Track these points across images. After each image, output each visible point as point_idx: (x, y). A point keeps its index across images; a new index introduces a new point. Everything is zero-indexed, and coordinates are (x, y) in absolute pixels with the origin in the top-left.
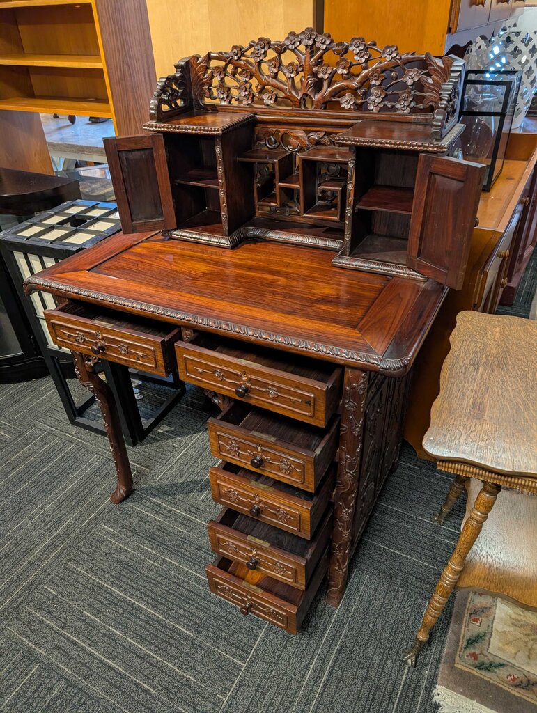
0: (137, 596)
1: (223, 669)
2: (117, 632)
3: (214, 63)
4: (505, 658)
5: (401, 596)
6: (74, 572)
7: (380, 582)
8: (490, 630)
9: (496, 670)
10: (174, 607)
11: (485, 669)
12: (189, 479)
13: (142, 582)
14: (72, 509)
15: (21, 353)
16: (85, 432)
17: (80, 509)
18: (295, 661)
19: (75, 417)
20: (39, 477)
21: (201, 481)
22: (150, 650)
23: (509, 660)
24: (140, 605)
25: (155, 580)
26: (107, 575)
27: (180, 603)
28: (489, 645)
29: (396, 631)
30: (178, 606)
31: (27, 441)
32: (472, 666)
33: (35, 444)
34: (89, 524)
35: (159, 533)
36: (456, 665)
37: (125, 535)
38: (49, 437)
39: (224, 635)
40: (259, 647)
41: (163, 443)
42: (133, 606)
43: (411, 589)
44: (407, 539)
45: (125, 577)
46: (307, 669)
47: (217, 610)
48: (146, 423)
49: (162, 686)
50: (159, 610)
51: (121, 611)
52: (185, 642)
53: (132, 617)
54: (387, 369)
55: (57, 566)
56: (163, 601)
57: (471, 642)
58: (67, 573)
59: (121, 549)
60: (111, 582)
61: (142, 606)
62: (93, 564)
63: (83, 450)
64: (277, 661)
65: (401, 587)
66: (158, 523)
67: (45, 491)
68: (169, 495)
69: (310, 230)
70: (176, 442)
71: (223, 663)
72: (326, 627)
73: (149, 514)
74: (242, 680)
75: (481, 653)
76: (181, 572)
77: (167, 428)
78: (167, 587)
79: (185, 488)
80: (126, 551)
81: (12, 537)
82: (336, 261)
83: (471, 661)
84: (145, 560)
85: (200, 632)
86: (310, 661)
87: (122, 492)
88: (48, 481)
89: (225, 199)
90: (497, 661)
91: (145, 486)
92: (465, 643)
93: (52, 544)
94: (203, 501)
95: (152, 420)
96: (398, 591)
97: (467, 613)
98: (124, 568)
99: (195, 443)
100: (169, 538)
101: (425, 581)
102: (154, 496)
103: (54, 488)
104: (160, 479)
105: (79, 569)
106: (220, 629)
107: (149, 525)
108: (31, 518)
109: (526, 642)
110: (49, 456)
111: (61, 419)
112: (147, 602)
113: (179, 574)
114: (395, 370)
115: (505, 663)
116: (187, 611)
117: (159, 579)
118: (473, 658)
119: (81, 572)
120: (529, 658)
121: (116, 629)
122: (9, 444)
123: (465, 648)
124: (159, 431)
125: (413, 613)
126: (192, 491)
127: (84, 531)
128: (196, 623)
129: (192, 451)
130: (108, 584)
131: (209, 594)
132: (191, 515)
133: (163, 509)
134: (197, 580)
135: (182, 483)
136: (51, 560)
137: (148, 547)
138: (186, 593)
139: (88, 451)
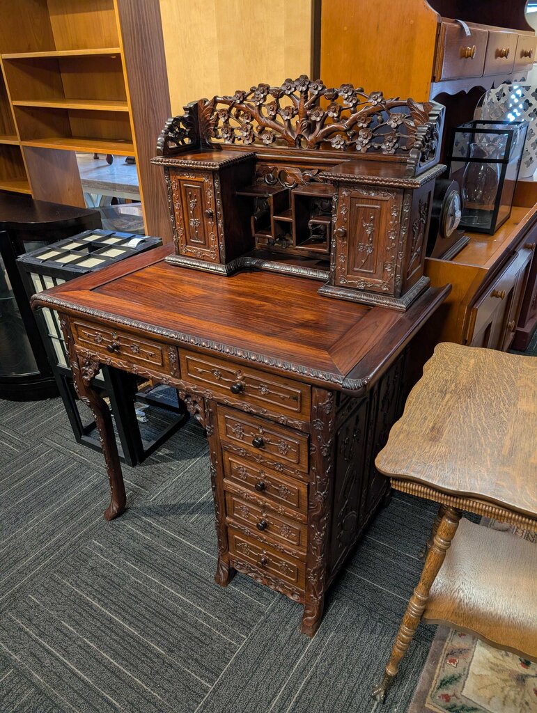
0: (116, 611)
1: (190, 690)
2: (92, 645)
3: (220, 106)
4: (479, 703)
5: (378, 631)
6: (59, 584)
7: (359, 615)
8: (466, 672)
10: (151, 625)
12: (182, 502)
13: (122, 598)
14: (66, 522)
15: (38, 372)
16: (89, 450)
17: (74, 523)
18: (262, 688)
19: (81, 435)
20: (39, 490)
21: (193, 504)
22: (122, 665)
23: (483, 705)
24: (117, 620)
25: (135, 597)
26: (90, 589)
27: (157, 621)
28: (463, 687)
29: (369, 666)
30: (155, 624)
31: (34, 455)
32: (443, 707)
33: (40, 459)
34: (80, 538)
35: (146, 552)
36: (426, 705)
37: (113, 551)
38: (55, 453)
39: (196, 656)
40: (229, 671)
41: (161, 465)
42: (111, 620)
43: (389, 625)
44: (391, 574)
45: (107, 591)
46: (274, 696)
47: (193, 630)
48: (146, 445)
49: (128, 701)
50: (136, 627)
51: (99, 624)
52: (156, 660)
53: (108, 632)
54: (349, 388)
55: (43, 576)
56: (141, 618)
57: (444, 683)
58: (53, 584)
59: (107, 564)
60: (93, 595)
61: (120, 621)
62: (78, 577)
63: (85, 467)
64: (245, 686)
65: (380, 622)
66: (146, 542)
67: (43, 504)
68: (161, 515)
69: (303, 262)
70: (174, 465)
71: (192, 684)
72: (298, 656)
73: (139, 532)
74: (207, 703)
75: (454, 695)
76: (162, 591)
77: (168, 451)
78: (147, 604)
79: (176, 509)
80: (112, 566)
81: (5, 546)
82: (322, 290)
83: (442, 702)
84: (128, 577)
85: (172, 651)
86: (278, 689)
87: (114, 508)
88: (47, 495)
89: (223, 230)
90: (470, 705)
91: (139, 506)
92: (438, 684)
93: (42, 555)
94: (192, 523)
95: (153, 442)
96: (376, 625)
97: (444, 653)
98: (108, 583)
99: (192, 467)
100: (155, 557)
102: (146, 515)
103: (52, 502)
104: (154, 500)
105: (64, 581)
106: (192, 650)
107: (138, 543)
108: (26, 529)
109: (503, 688)
110: (52, 471)
111: (69, 437)
112: (125, 618)
113: (160, 593)
114: (355, 389)
115: (478, 707)
116: (162, 629)
117: (140, 596)
118: (445, 699)
119: (65, 584)
120: (504, 704)
121: (91, 641)
122: (16, 457)
123: (438, 689)
124: (160, 453)
125: (389, 649)
126: (183, 513)
127: (75, 545)
128: (169, 642)
129: (189, 474)
130: (90, 597)
131: (186, 614)
132: (179, 536)
133: (153, 529)
134: (176, 600)
135: (175, 505)
136: (39, 570)
137: (133, 564)
138: (164, 612)
139: (89, 468)
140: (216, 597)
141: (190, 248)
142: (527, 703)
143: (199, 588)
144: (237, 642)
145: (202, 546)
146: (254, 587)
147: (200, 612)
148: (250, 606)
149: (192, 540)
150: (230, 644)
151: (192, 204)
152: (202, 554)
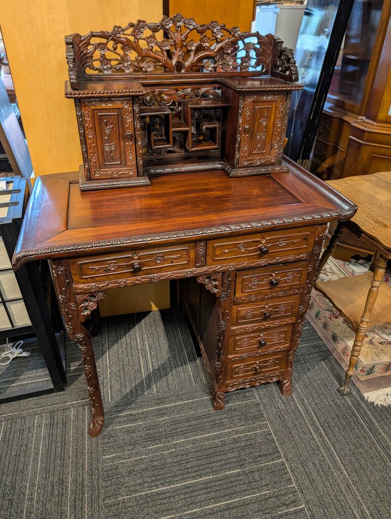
0: (182, 479)
1: (276, 472)
2: (195, 510)
4: (372, 363)
5: (311, 368)
6: (118, 504)
9: (374, 370)
10: (213, 465)
11: (371, 373)
12: (133, 385)
13: (175, 469)
14: (62, 465)
21: (142, 382)
22: (227, 500)
23: (374, 363)
24: (190, 482)
25: (182, 460)
26: (146, 485)
27: (213, 460)
28: (362, 362)
32: (366, 375)
34: (91, 465)
35: (151, 431)
36: (361, 380)
37: (128, 450)
39: (257, 454)
40: (281, 444)
42: (186, 487)
45: (159, 475)
47: (238, 445)
49: (256, 512)
50: (206, 474)
51: (183, 497)
52: (241, 477)
53: (194, 494)
56: (202, 468)
58: (112, 508)
59: (136, 461)
60: (154, 486)
61: (192, 482)
62: (126, 486)
63: (19, 420)
64: (295, 443)
65: (306, 363)
66: (143, 426)
68: (130, 404)
71: (273, 468)
72: (298, 407)
73: (130, 425)
74: (291, 468)
75: (363, 368)
76: (194, 442)
77: (77, 363)
78: (195, 458)
79: (136, 392)
80: (142, 459)
83: (363, 374)
84: (162, 455)
85: (242, 465)
86: (308, 429)
89: (142, 147)
90: (371, 366)
93: (75, 501)
94: (157, 392)
96: (307, 366)
97: (342, 354)
98: (153, 470)
99: (110, 360)
100: (162, 429)
101: (311, 353)
102: (120, 412)
103: (26, 464)
104: (112, 398)
105: (120, 498)
106: (251, 454)
107: (139, 432)
108: (31, 499)
112: (193, 477)
113: (193, 444)
115: (373, 365)
116: (222, 460)
117: (184, 458)
118: (363, 372)
119: (124, 499)
120: (378, 356)
121: (192, 509)
123: (357, 370)
124: (73, 368)
126: (144, 391)
127: (93, 472)
128: (235, 462)
129: (114, 367)
130: (154, 489)
131: (224, 441)
132: (159, 406)
133: (137, 416)
134: (208, 439)
135: (131, 391)
136: (89, 511)
137: (154, 445)
138: (210, 451)
139: (24, 418)
140: (226, 418)
141: (104, 171)
142: (383, 350)
143: (211, 421)
144: (266, 428)
145: (182, 400)
146: (238, 395)
147: (229, 432)
148: (248, 406)
149: (171, 401)
150: (264, 432)
151: (108, 130)
152: (188, 404)
